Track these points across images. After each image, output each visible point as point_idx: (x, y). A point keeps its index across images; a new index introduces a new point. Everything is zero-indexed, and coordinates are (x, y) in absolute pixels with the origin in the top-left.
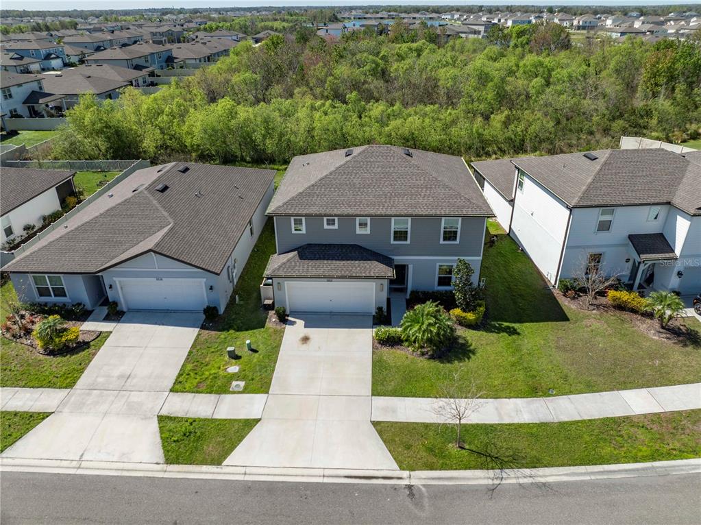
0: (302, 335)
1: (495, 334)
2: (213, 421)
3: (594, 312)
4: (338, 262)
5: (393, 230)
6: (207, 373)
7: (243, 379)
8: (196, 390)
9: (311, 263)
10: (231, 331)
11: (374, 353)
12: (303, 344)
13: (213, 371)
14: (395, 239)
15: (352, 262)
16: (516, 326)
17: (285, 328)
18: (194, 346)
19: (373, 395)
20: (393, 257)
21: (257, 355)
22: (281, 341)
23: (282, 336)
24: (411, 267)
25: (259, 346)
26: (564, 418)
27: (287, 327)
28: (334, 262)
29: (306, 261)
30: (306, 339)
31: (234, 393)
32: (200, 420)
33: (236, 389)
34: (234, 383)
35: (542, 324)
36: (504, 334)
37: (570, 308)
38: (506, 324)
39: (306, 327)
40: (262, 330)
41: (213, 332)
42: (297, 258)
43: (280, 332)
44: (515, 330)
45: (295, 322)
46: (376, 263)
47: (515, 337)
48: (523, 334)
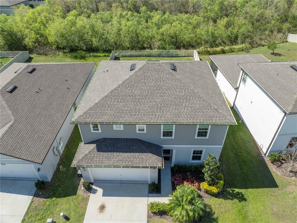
0: (100, 204)
1: (230, 201)
3: (293, 178)
4: (124, 154)
5: (162, 131)
9: (105, 154)
10: (54, 199)
12: (100, 212)
14: (164, 136)
15: (134, 154)
16: (243, 191)
17: (89, 196)
18: (27, 213)
20: (162, 146)
22: (86, 209)
23: (87, 204)
24: (174, 152)
25: (70, 213)
27: (91, 195)
28: (121, 154)
29: (102, 153)
30: (102, 208)
35: (260, 190)
36: (236, 200)
37: (277, 176)
38: (237, 190)
39: (104, 195)
40: (75, 197)
41: (42, 200)
42: (96, 150)
43: (86, 200)
44: (243, 196)
45: (96, 190)
46: (150, 155)
47: (243, 203)
48: (248, 200)
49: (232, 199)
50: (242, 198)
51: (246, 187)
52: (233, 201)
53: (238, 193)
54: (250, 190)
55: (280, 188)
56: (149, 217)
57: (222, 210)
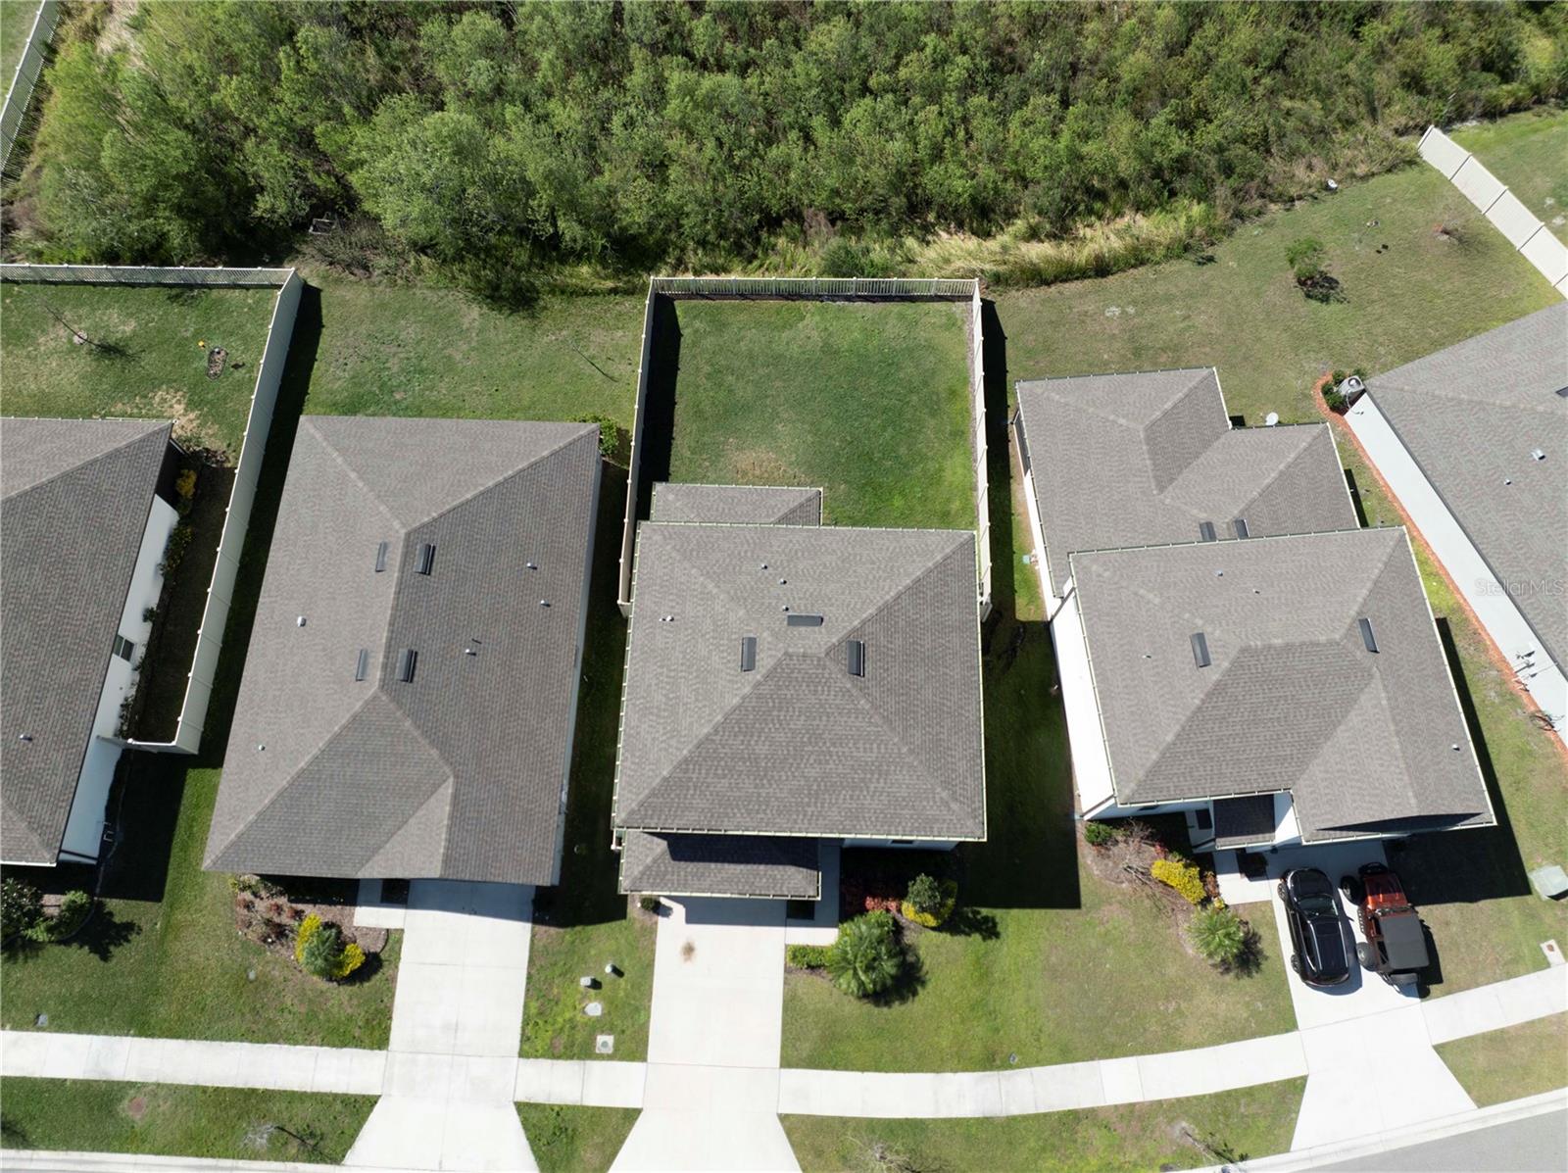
0: (681, 943)
1: (963, 938)
2: (584, 1109)
6: (560, 1020)
7: (611, 1031)
8: (553, 1054)
10: (579, 928)
11: (786, 983)
12: (686, 960)
13: (568, 1015)
16: (998, 913)
17: (656, 923)
18: (531, 963)
19: (782, 1066)
21: (622, 981)
22: (653, 952)
23: (655, 942)
25: (622, 961)
26: (1015, 1110)
27: (661, 920)
29: (683, 864)
30: (689, 950)
31: (602, 1057)
32: (568, 1107)
33: (604, 1051)
34: (601, 1039)
35: (1037, 913)
36: (977, 937)
37: (1090, 875)
38: (985, 911)
39: (689, 920)
40: (624, 922)
41: (553, 930)
42: (668, 857)
43: (651, 932)
44: (995, 925)
45: (670, 909)
46: (791, 870)
47: (991, 943)
48: (1003, 935)
49: (969, 935)
50: (990, 930)
51: (1008, 904)
52: (970, 939)
53: (986, 919)
54: (1015, 912)
55: (1084, 909)
56: (787, 971)
57: (942, 959)
